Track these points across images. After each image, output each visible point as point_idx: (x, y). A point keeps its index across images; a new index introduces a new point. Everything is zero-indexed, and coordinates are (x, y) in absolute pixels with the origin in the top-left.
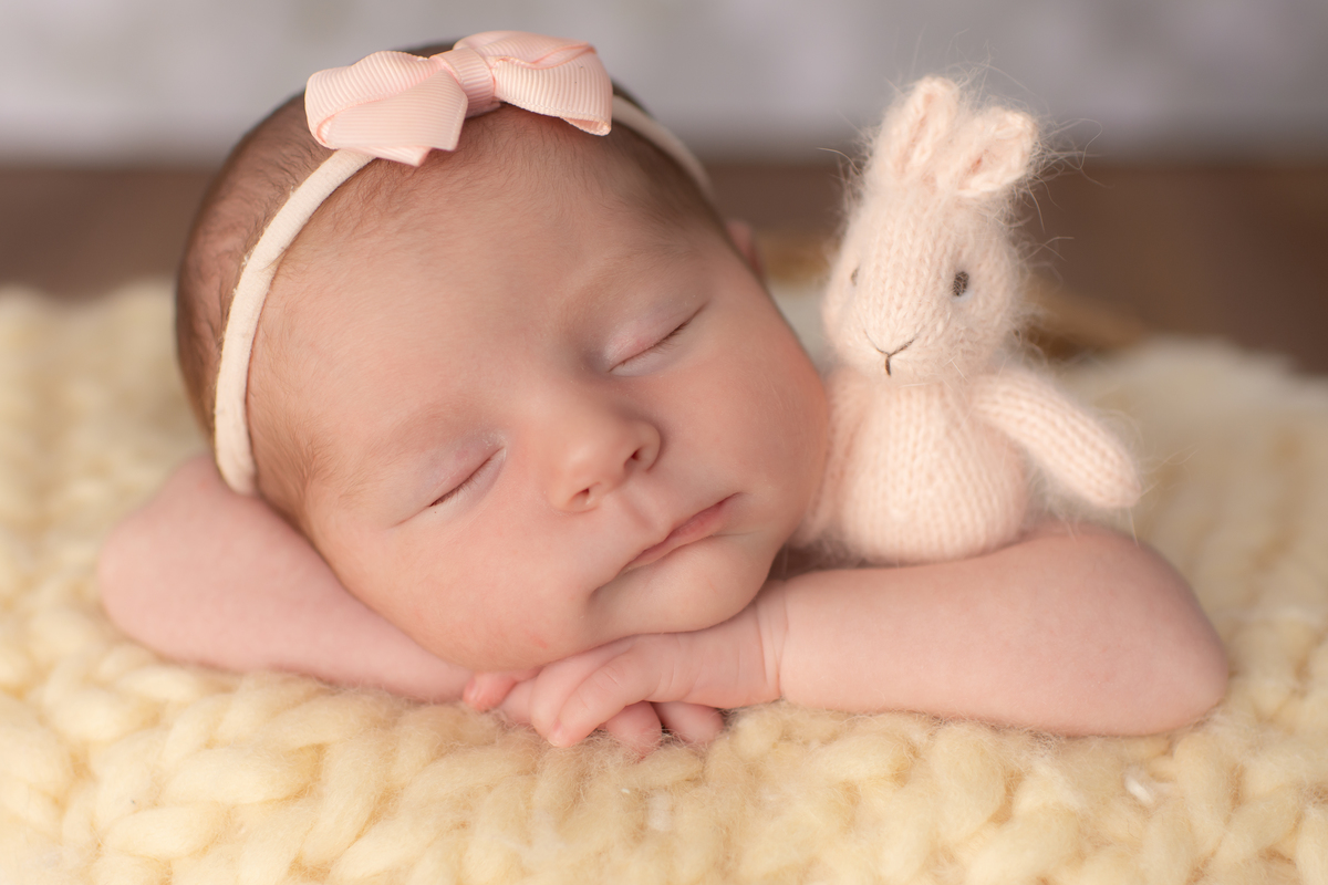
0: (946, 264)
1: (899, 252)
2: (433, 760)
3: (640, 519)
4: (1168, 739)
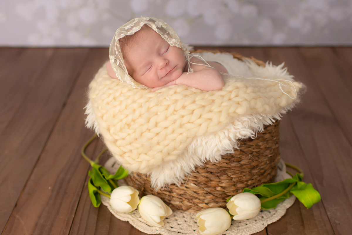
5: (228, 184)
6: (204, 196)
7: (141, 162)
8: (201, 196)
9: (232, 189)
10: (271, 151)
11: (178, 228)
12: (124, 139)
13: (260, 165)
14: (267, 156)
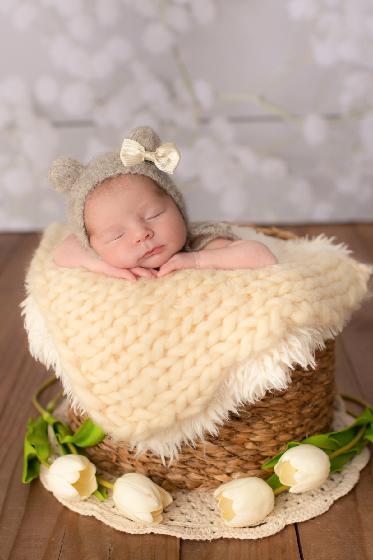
5: (266, 436)
6: (224, 461)
7: (137, 422)
8: (221, 461)
9: (272, 445)
10: (327, 375)
11: (184, 520)
12: (106, 382)
13: (313, 400)
14: (322, 383)
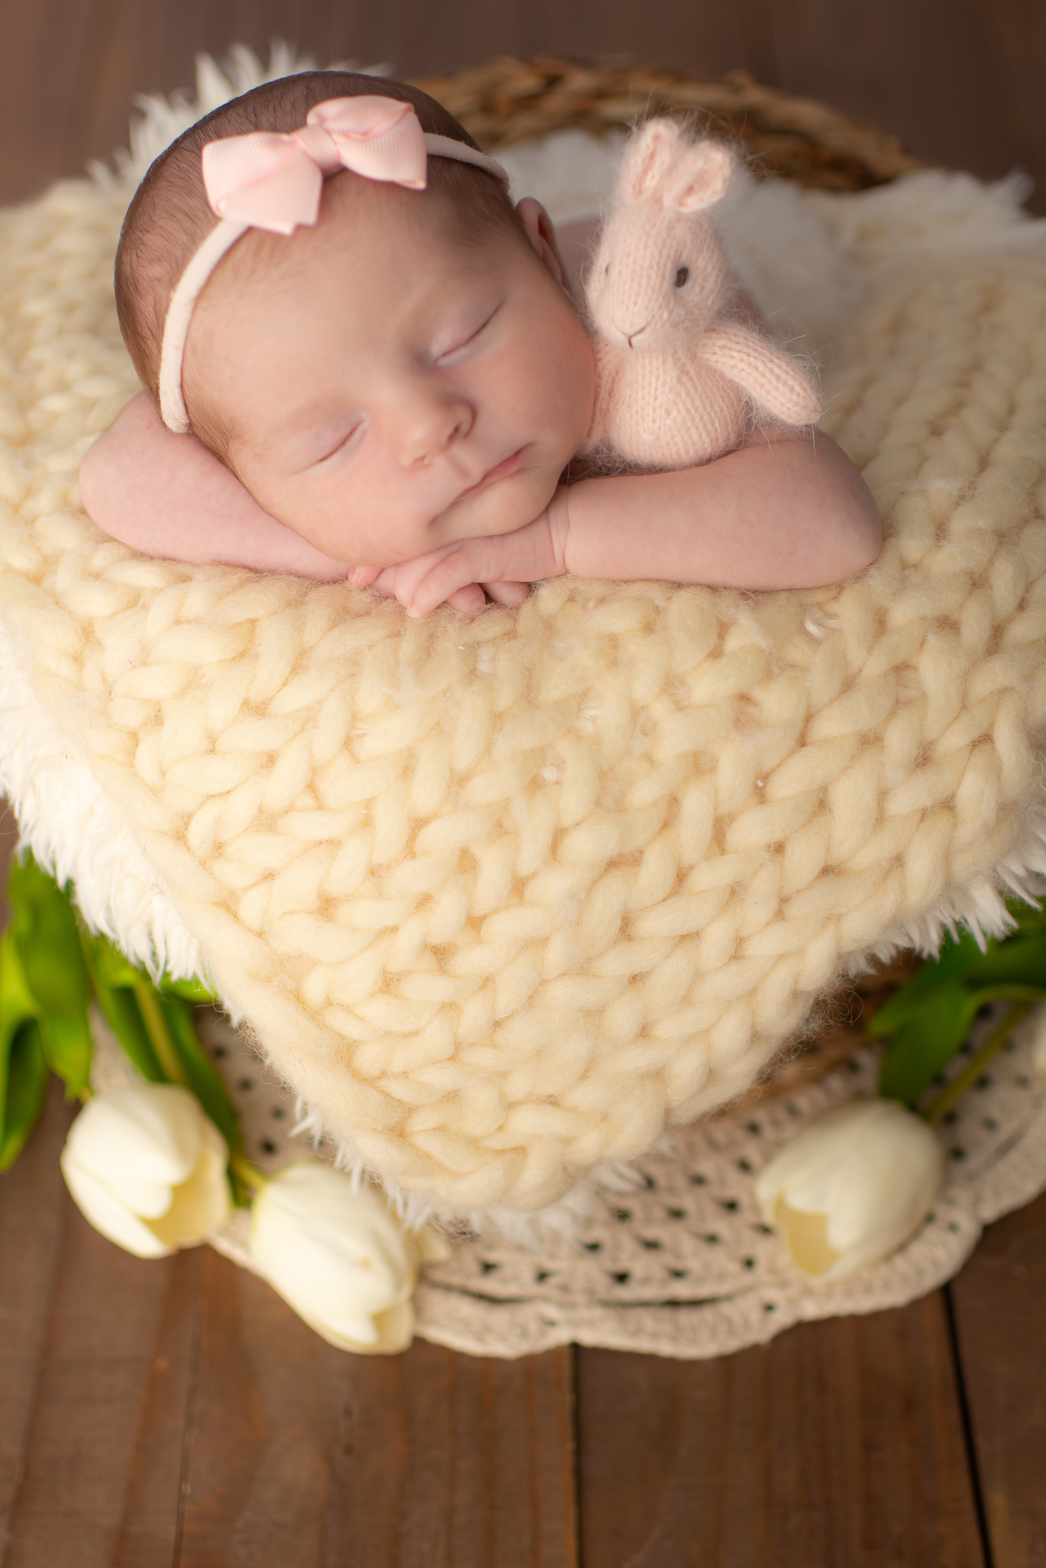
0: (669, 267)
1: (635, 261)
2: (331, 629)
3: (461, 471)
4: (839, 587)
12: (409, 1035)
